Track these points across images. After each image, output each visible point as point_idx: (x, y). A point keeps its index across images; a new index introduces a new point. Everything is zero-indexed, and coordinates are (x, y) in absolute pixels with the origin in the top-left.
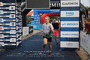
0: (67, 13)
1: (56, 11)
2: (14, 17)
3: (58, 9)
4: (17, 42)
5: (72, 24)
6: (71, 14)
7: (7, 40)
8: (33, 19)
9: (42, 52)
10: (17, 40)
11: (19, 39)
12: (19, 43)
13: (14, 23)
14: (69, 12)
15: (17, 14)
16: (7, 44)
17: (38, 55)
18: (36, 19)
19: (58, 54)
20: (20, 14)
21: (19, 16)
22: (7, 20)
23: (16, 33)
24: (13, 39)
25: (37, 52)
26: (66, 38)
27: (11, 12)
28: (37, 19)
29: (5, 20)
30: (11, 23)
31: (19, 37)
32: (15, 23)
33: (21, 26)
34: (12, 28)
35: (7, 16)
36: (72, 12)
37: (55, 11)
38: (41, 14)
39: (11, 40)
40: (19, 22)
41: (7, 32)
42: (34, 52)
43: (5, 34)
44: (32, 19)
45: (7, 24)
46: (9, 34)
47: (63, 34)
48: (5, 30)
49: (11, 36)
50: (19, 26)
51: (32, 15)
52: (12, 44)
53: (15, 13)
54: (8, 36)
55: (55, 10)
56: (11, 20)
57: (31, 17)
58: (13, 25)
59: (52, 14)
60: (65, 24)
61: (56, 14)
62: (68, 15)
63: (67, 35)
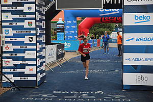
0: (137, 18)
1: (112, 12)
2: (34, 26)
4: (39, 74)
5: (147, 39)
6: (144, 20)
7: (18, 70)
9: (88, 93)
10: (38, 69)
11: (42, 68)
12: (41, 76)
13: (32, 38)
14: (141, 14)
15: (38, 19)
16: (18, 78)
17: (80, 98)
18: (68, 30)
20: (43, 20)
21: (41, 24)
22: (20, 32)
23: (37, 57)
24: (31, 67)
25: (79, 94)
27: (28, 16)
28: (70, 29)
29: (15, 32)
30: (27, 37)
31: (41, 64)
32: (34, 37)
33: (43, 43)
34: (29, 47)
35: (19, 24)
37: (109, 12)
39: (27, 71)
40: (41, 35)
41: (19, 55)
42: (72, 92)
43: (15, 59)
45: (18, 39)
46: (23, 59)
47: (129, 59)
48: (16, 51)
49: (27, 62)
50: (41, 43)
52: (30, 78)
53: (35, 19)
54: (21, 62)
55: (110, 10)
56: (27, 32)
57: (58, 26)
58: (30, 41)
59: (103, 18)
60: (133, 39)
61: (111, 19)
62: (139, 20)
63: (136, 59)
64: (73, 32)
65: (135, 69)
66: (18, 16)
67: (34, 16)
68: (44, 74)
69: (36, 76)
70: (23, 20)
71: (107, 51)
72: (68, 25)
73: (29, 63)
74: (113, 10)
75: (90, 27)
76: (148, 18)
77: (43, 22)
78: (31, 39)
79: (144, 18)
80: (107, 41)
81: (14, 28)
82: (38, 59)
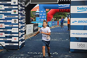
1: (65, 6)
2: (17, 13)
3: (68, 4)
4: (20, 42)
5: (85, 22)
7: (8, 39)
8: (38, 16)
10: (20, 39)
11: (22, 38)
12: (22, 43)
16: (8, 44)
18: (41, 16)
19: (67, 56)
20: (24, 10)
21: (22, 12)
22: (9, 17)
23: (19, 32)
24: (15, 38)
26: (77, 38)
27: (14, 7)
29: (6, 17)
30: (13, 20)
31: (22, 36)
32: (17, 20)
33: (24, 23)
34: (14, 26)
36: (84, 7)
38: (47, 10)
39: (13, 40)
40: (22, 19)
41: (8, 30)
42: (39, 53)
43: (6, 33)
44: (36, 15)
45: (8, 21)
46: (11, 33)
47: (74, 33)
48: (6, 28)
49: (13, 34)
50: (22, 23)
51: (38, 11)
52: (14, 44)
53: (18, 9)
54: (10, 34)
56: (13, 17)
57: (36, 13)
58: (15, 22)
59: (61, 9)
60: (76, 21)
61: (65, 10)
62: (80, 10)
63: (78, 34)
64: (44, 17)
65: (77, 39)
66: (7, 7)
67: (17, 7)
68: (24, 41)
69: (18, 43)
70: (10, 10)
71: (62, 28)
72: (41, 13)
73: (14, 35)
74: (66, 5)
75: (53, 14)
76: (86, 9)
77: (23, 11)
78: (15, 21)
79: (83, 9)
80: (62, 22)
81: (5, 14)
82: (19, 33)
